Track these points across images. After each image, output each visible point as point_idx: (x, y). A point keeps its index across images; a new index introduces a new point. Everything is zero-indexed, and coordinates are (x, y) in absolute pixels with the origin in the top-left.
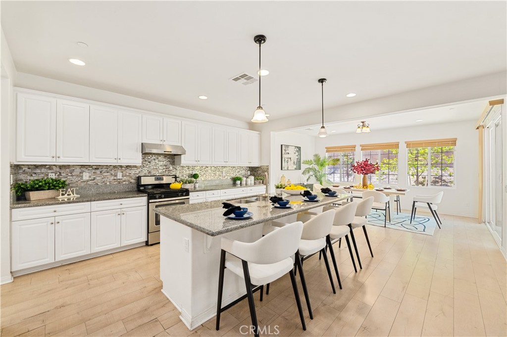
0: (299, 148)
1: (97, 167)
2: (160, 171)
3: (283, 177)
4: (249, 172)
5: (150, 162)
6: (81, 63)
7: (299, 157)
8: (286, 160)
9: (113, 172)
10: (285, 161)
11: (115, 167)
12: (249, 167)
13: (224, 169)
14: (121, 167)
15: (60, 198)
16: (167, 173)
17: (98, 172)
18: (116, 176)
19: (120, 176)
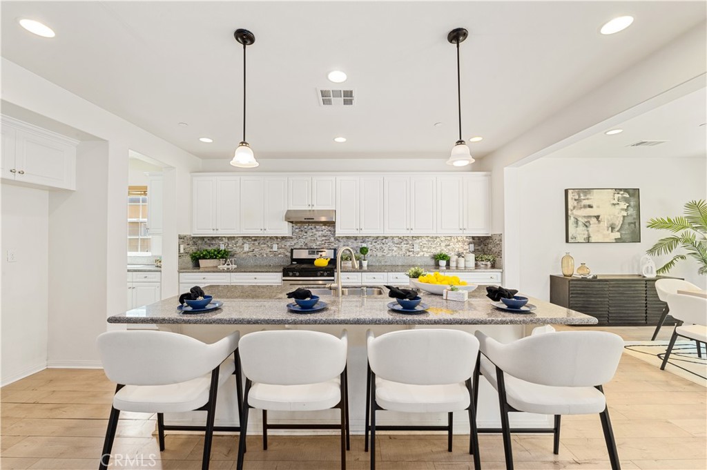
0: (634, 193)
1: (256, 239)
2: (318, 243)
3: (568, 256)
4: (472, 246)
5: (306, 233)
6: (209, 141)
7: (631, 211)
8: (582, 220)
9: (269, 244)
10: (577, 222)
11: (271, 238)
12: (473, 238)
13: (418, 241)
14: (277, 238)
15: (221, 267)
16: (326, 245)
17: (256, 243)
18: (272, 248)
19: (275, 248)
